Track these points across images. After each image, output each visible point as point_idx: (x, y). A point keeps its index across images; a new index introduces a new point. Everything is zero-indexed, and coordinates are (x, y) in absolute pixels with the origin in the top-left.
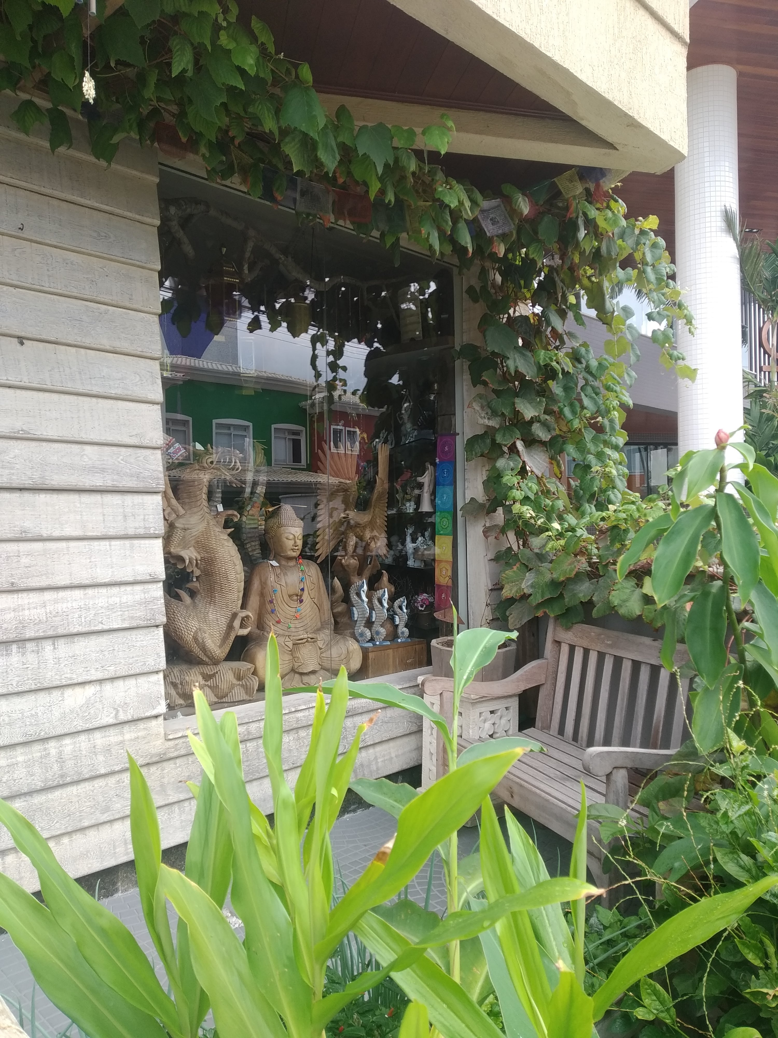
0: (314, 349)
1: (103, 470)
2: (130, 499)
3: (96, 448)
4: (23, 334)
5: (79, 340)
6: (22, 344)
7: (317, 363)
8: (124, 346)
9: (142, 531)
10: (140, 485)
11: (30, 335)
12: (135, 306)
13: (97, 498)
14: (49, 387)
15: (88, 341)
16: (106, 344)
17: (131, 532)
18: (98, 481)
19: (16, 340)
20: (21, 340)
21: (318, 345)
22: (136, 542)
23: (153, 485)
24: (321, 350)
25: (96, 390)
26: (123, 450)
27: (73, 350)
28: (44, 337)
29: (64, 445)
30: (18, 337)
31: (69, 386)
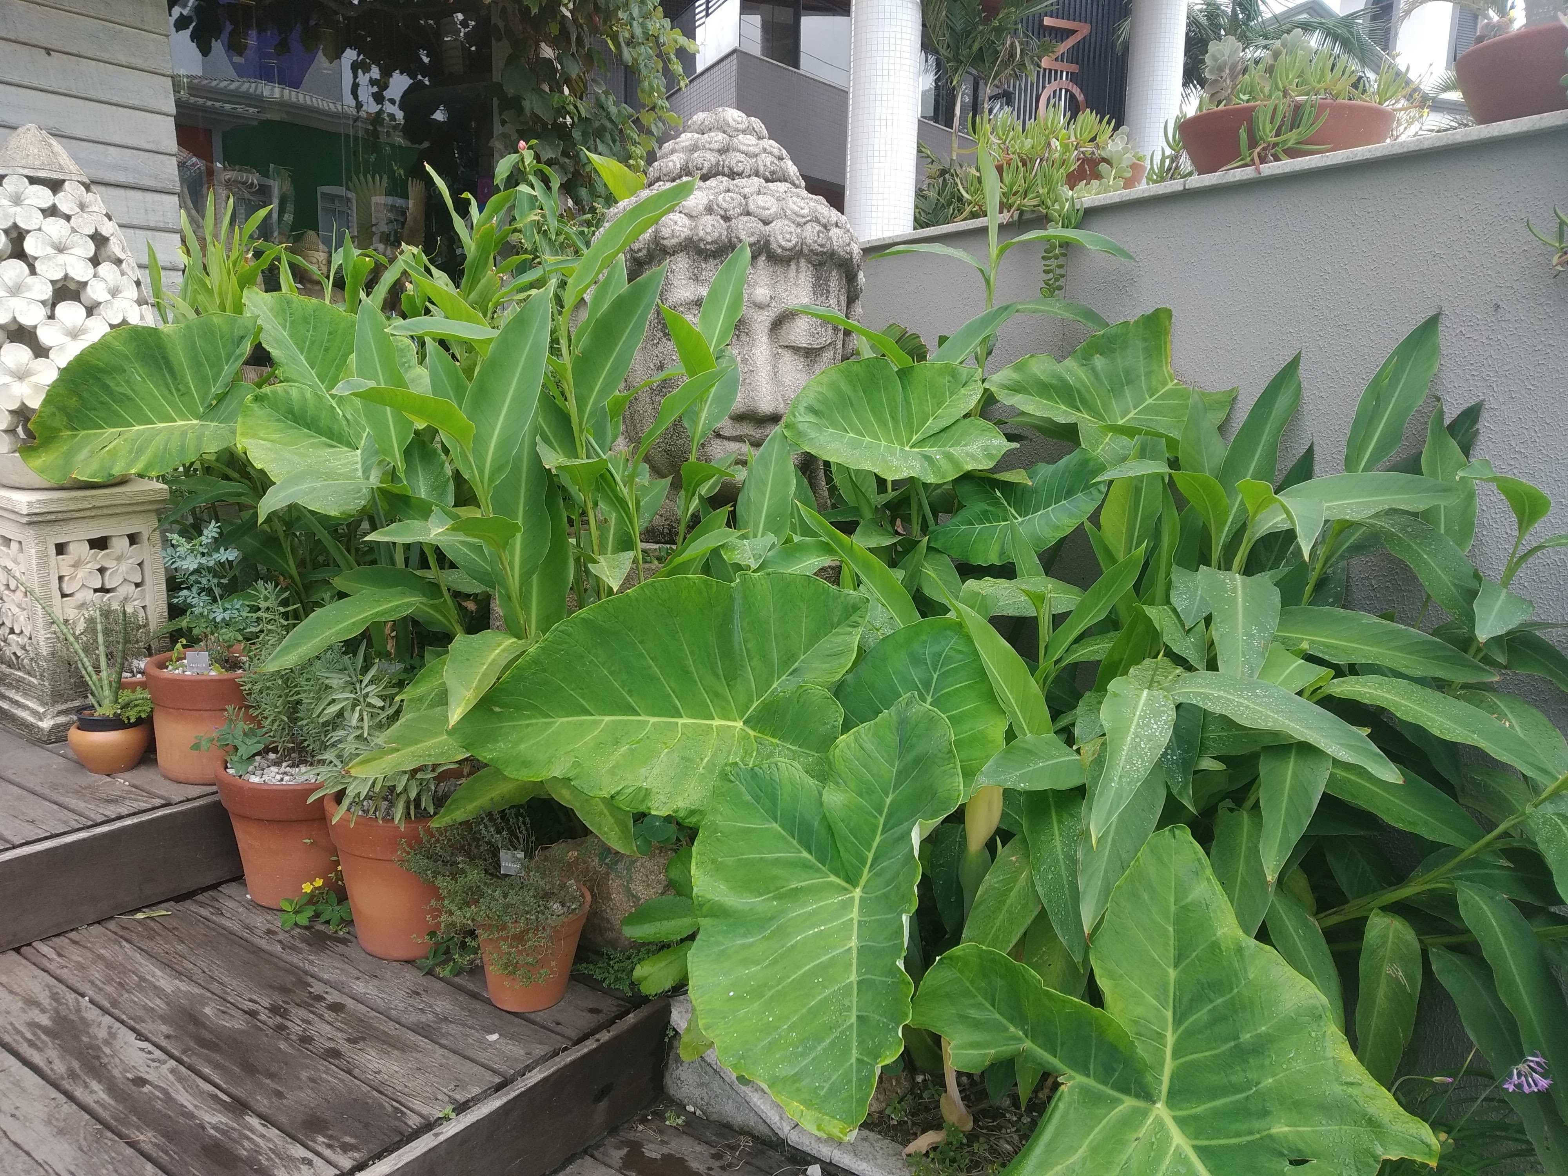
0: (355, 76)
1: (125, 169)
2: (150, 196)
3: (118, 149)
4: (49, 46)
5: (98, 54)
6: (49, 54)
7: (359, 93)
8: (138, 62)
9: (162, 225)
10: (159, 185)
11: (56, 48)
12: (146, 28)
13: (122, 192)
14: (75, 93)
15: (106, 56)
16: (123, 60)
17: (152, 224)
18: (121, 178)
19: (43, 51)
20: (48, 51)
21: (360, 72)
22: (157, 234)
23: (169, 186)
24: (363, 79)
25: (115, 99)
26: (142, 153)
27: (94, 63)
28: (67, 50)
29: (91, 144)
30: (46, 49)
31: (92, 94)
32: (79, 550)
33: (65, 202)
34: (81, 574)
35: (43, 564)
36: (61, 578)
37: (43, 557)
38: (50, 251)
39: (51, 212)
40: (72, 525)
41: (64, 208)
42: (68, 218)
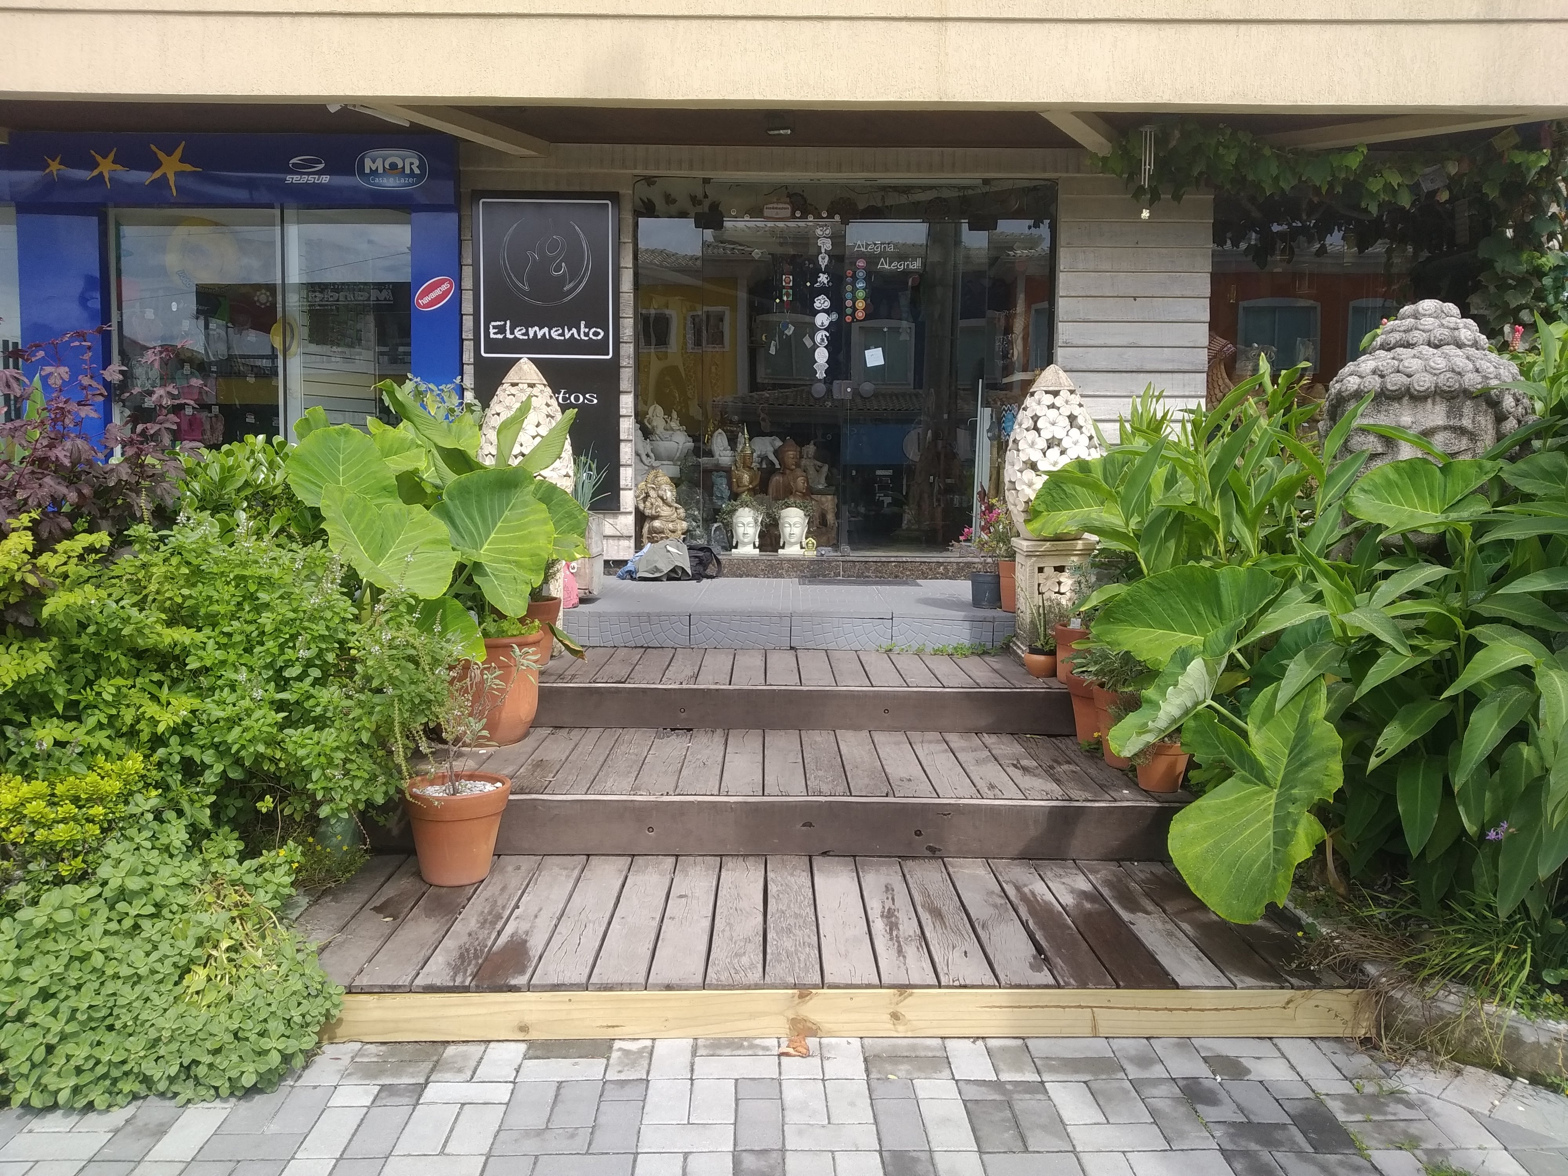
1: (1173, 361)
2: (1187, 376)
3: (1170, 349)
4: (1136, 295)
5: (1164, 294)
6: (1135, 300)
8: (1188, 293)
9: (1193, 393)
10: (1193, 368)
11: (1139, 295)
12: (1196, 271)
13: (1170, 375)
14: (1147, 320)
15: (1169, 294)
16: (1179, 294)
17: (1187, 394)
18: (1170, 367)
19: (1132, 299)
25: (1171, 319)
26: (1185, 349)
27: (1161, 299)
28: (1146, 295)
29: (1153, 349)
30: (1134, 297)
31: (1158, 318)
32: (1049, 571)
33: (1058, 401)
34: (1049, 583)
35: (1032, 577)
36: (1039, 585)
37: (1032, 572)
38: (1049, 425)
39: (1052, 406)
40: (1047, 558)
41: (1057, 404)
42: (1058, 408)
